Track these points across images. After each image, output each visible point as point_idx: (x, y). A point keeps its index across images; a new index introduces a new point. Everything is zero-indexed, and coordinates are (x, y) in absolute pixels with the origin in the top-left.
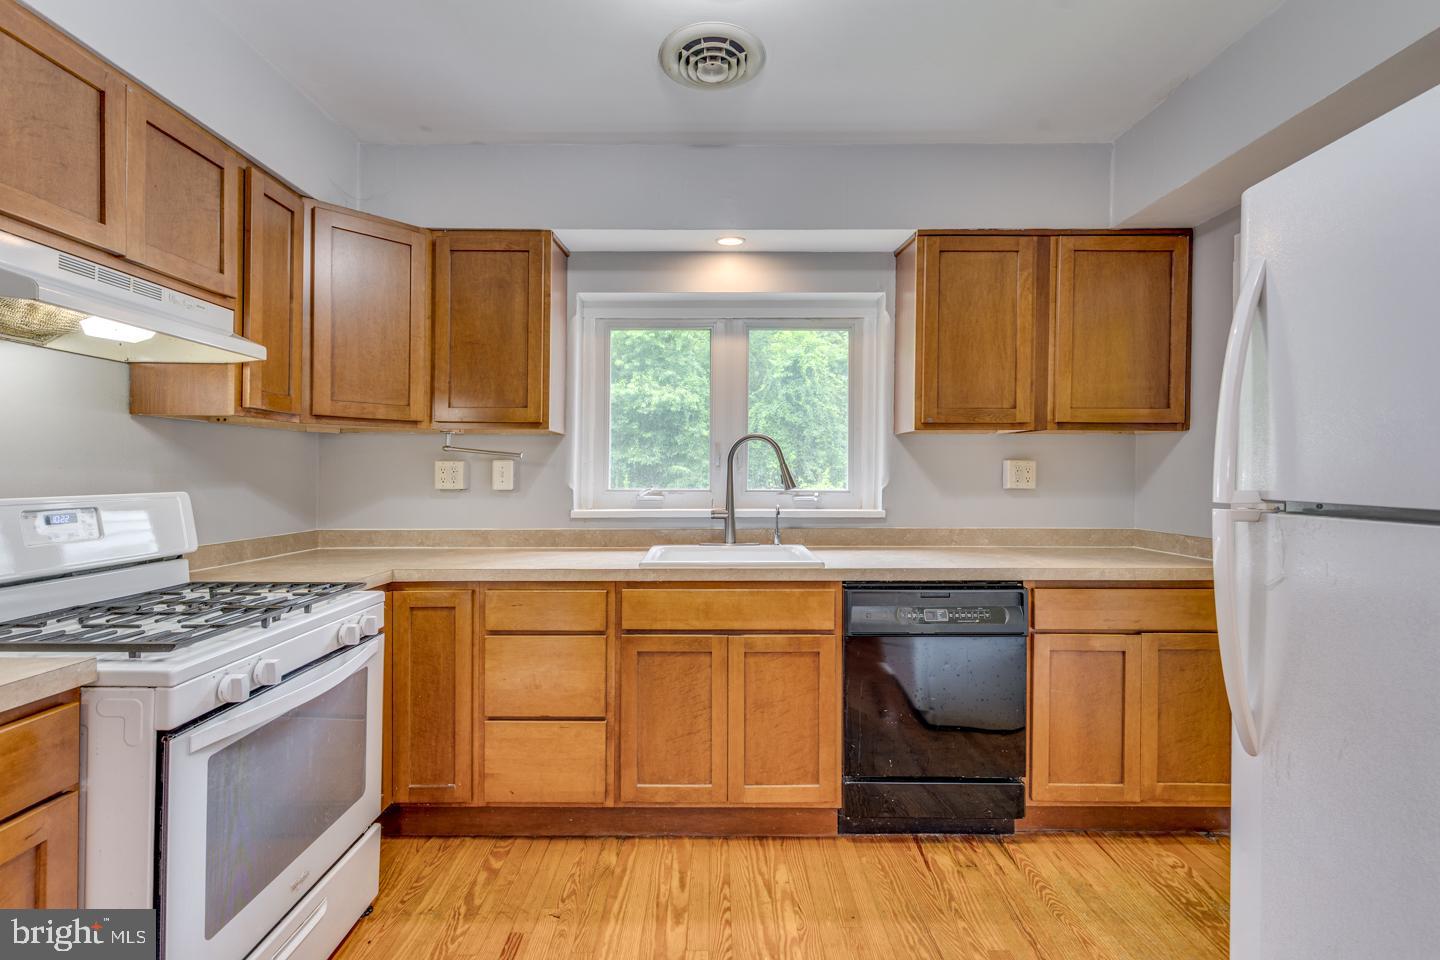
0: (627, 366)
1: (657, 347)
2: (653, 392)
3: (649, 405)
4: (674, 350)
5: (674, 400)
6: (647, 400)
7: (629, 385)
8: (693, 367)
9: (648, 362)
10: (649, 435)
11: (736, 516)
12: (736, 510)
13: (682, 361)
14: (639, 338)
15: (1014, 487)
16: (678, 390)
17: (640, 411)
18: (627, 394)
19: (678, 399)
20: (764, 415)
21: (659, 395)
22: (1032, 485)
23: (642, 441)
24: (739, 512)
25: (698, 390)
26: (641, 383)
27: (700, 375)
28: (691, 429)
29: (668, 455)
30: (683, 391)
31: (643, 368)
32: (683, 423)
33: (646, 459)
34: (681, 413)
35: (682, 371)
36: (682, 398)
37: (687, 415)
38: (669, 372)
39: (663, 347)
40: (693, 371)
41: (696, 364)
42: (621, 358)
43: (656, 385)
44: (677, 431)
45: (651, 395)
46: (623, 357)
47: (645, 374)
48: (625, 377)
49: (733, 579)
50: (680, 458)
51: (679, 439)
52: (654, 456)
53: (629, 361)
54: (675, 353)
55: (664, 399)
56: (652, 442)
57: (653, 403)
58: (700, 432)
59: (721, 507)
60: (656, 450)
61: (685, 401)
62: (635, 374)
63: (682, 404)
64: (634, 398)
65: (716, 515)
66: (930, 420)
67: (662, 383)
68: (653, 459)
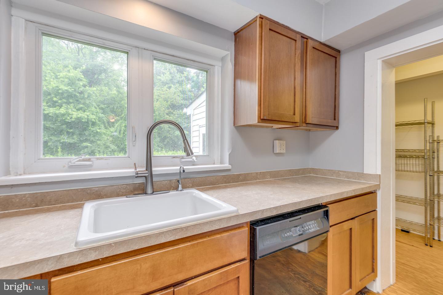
0: (60, 101)
1: (75, 95)
2: (73, 113)
3: (71, 118)
4: (84, 97)
5: (84, 117)
6: (70, 116)
7: (60, 109)
8: (93, 105)
9: (71, 101)
10: (72, 130)
11: (153, 173)
12: (153, 169)
13: (87, 102)
14: (66, 90)
15: (279, 152)
16: (85, 113)
17: (67, 120)
18: (60, 113)
19: (86, 117)
20: (124, 125)
21: (75, 114)
22: (284, 151)
23: (68, 133)
24: (156, 170)
25: (95, 114)
26: (67, 109)
27: (96, 108)
28: (92, 129)
29: (81, 139)
30: (88, 114)
31: (68, 103)
32: (88, 126)
33: (70, 141)
34: (87, 122)
35: (88, 106)
36: (88, 116)
37: (90, 123)
38: (82, 106)
39: (78, 95)
40: (92, 106)
41: (94, 103)
42: (56, 98)
43: (75, 110)
44: (85, 129)
45: (72, 114)
46: (58, 97)
47: (69, 105)
48: (58, 106)
49: (177, 237)
50: (86, 140)
51: (87, 133)
52: (74, 139)
53: (60, 99)
54: (83, 98)
55: (79, 116)
56: (73, 134)
57: (73, 117)
58: (96, 130)
59: (142, 169)
60: (75, 137)
61: (89, 118)
62: (64, 105)
63: (88, 119)
64: (63, 115)
65: (139, 175)
66: (265, 118)
67: (78, 110)
68: (73, 140)
